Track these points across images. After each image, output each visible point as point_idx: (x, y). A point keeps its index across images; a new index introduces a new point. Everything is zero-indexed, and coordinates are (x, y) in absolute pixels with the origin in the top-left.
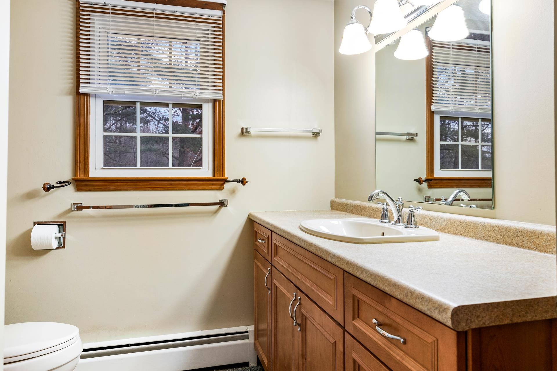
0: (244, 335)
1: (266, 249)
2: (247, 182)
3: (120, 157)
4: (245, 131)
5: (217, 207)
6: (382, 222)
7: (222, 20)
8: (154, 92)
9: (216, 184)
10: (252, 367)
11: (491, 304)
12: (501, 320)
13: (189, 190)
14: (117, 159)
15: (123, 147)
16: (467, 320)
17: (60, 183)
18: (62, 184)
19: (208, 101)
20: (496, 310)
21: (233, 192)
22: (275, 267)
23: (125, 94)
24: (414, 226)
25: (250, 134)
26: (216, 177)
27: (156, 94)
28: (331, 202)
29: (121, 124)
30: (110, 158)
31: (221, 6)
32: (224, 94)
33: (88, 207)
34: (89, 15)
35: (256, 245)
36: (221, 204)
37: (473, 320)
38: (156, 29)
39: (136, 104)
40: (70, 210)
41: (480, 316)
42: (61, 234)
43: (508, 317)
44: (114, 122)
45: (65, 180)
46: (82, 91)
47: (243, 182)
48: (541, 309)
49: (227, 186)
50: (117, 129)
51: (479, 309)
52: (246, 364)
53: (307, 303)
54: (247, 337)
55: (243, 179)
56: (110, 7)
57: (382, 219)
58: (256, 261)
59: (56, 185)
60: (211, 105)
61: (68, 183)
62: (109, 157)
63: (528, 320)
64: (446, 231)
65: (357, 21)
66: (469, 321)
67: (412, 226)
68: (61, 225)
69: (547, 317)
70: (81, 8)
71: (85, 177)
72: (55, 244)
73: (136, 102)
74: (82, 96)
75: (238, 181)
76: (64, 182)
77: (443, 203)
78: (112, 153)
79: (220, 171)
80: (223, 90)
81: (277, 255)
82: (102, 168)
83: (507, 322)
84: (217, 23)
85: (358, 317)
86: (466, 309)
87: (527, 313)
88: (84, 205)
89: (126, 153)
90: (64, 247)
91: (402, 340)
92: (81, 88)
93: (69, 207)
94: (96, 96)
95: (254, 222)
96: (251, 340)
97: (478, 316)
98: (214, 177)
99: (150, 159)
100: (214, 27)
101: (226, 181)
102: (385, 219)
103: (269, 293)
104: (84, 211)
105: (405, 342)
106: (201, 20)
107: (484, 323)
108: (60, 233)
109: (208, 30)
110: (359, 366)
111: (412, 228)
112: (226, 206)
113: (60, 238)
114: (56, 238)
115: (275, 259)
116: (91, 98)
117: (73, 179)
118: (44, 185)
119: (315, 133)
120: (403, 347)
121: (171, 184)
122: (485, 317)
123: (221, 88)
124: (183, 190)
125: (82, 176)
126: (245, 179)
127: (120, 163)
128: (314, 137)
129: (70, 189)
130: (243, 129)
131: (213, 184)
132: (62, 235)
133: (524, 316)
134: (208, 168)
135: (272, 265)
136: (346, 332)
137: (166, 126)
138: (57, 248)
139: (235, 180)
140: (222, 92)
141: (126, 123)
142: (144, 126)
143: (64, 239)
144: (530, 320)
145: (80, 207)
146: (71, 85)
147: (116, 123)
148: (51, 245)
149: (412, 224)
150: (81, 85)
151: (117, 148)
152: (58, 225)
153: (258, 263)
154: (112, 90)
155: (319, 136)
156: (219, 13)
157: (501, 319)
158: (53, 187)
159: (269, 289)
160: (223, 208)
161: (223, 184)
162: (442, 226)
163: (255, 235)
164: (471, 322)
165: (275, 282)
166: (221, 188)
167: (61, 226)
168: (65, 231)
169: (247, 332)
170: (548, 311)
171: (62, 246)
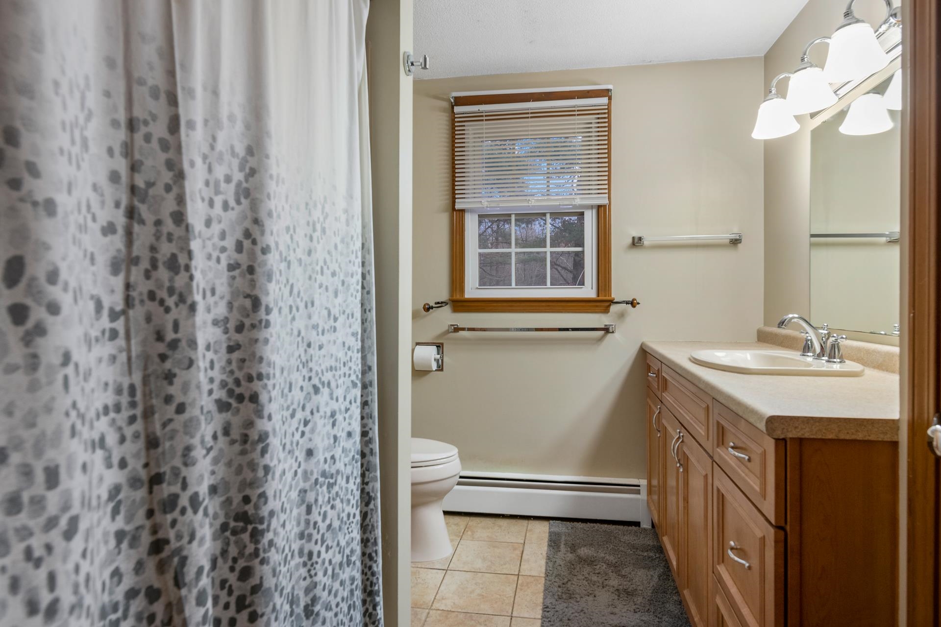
0: (634, 489)
1: (656, 384)
2: (638, 303)
3: (497, 271)
4: (636, 241)
5: (602, 332)
6: (803, 355)
7: (608, 109)
8: (530, 202)
9: (601, 306)
10: (645, 529)
11: (812, 418)
12: (824, 435)
13: (569, 312)
14: (494, 273)
15: (501, 256)
16: (784, 429)
17: (438, 303)
18: (440, 304)
19: (591, 207)
20: (817, 424)
21: (622, 316)
22: (664, 405)
23: (499, 207)
24: (838, 360)
25: (643, 244)
26: (600, 298)
27: (532, 204)
28: (758, 333)
29: (498, 226)
30: (485, 272)
31: (606, 93)
32: (609, 198)
33: (463, 329)
34: (464, 126)
35: (648, 380)
36: (607, 330)
37: (790, 430)
38: (532, 131)
39: (511, 216)
40: (448, 332)
41: (798, 427)
42: (439, 356)
43: (832, 433)
44: (489, 225)
45: (443, 300)
46: (457, 207)
47: (633, 303)
48: (876, 430)
49: (614, 308)
50: (493, 233)
51: (797, 421)
52: (637, 524)
53: (689, 440)
54: (638, 492)
55: (634, 300)
56: (484, 114)
57: (803, 352)
58: (648, 400)
59: (434, 306)
60: (594, 211)
61: (445, 303)
62: (484, 270)
63: (858, 438)
64: (884, 368)
65: (778, 96)
66: (785, 430)
67: (835, 360)
68: (439, 346)
69: (884, 438)
70: (456, 120)
71: (461, 298)
72: (434, 367)
73: (511, 214)
74: (457, 212)
75: (627, 303)
76: (442, 303)
77: (896, 334)
78: (488, 265)
79: (605, 290)
80: (609, 193)
81: (666, 390)
82: (477, 288)
83: (830, 437)
84: (602, 114)
85: (723, 444)
86: (781, 419)
87: (857, 431)
88: (460, 327)
89: (504, 264)
90: (442, 370)
91: (747, 458)
92: (456, 204)
93: (447, 328)
94: (472, 211)
95: (647, 354)
96: (643, 496)
97: (796, 428)
98: (598, 298)
99: (536, 272)
100: (598, 118)
101: (612, 302)
102: (808, 352)
103: (659, 435)
104: (462, 333)
105: (749, 460)
106: (582, 112)
107: (803, 435)
108: (438, 354)
109: (591, 123)
110: (723, 494)
111: (835, 362)
112: (613, 332)
113: (438, 360)
114: (435, 360)
115: (665, 395)
116: (466, 214)
117: (450, 300)
118: (425, 305)
119: (734, 240)
120: (749, 464)
121: (549, 306)
122: (805, 429)
123: (606, 191)
124: (562, 312)
125: (457, 297)
126: (636, 300)
127: (497, 279)
128: (732, 245)
129: (447, 310)
130: (633, 238)
131: (597, 306)
132: (441, 357)
133: (853, 434)
134: (591, 287)
135: (662, 402)
136: (714, 462)
137: (554, 226)
138: (436, 370)
139: (624, 301)
140: (607, 195)
141: (504, 225)
142: (527, 226)
143: (442, 361)
144: (861, 439)
145: (457, 329)
146: (447, 201)
147: (492, 225)
148: (431, 367)
149: (835, 358)
150: (457, 200)
151: (494, 259)
152: (437, 346)
153: (650, 402)
154: (486, 203)
155: (740, 243)
156: (605, 100)
157: (824, 433)
158: (432, 308)
159: (659, 431)
160: (610, 335)
161: (609, 306)
162: (879, 362)
163: (649, 368)
164: (788, 431)
165: (664, 421)
166: (606, 310)
167: (439, 348)
168: (443, 353)
169: (639, 486)
170: (887, 433)
171: (440, 368)
